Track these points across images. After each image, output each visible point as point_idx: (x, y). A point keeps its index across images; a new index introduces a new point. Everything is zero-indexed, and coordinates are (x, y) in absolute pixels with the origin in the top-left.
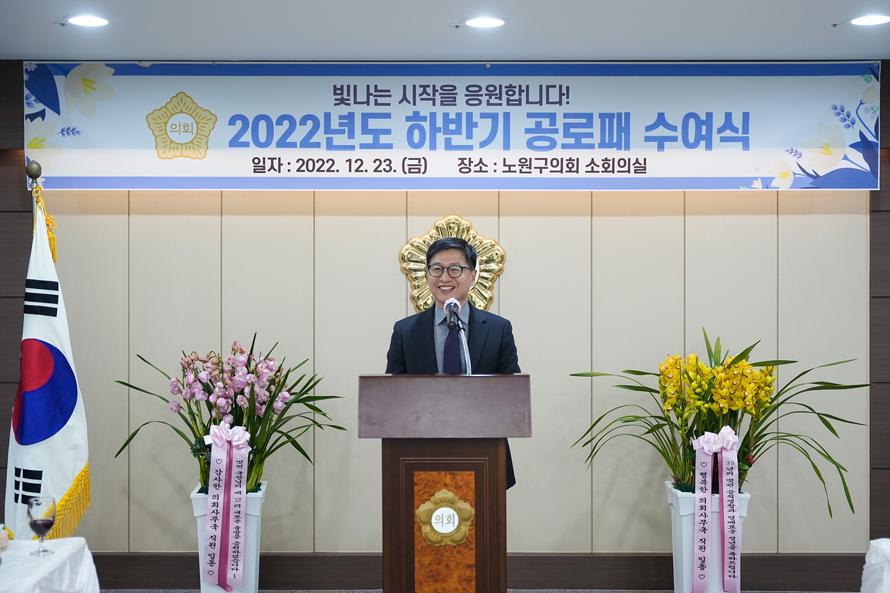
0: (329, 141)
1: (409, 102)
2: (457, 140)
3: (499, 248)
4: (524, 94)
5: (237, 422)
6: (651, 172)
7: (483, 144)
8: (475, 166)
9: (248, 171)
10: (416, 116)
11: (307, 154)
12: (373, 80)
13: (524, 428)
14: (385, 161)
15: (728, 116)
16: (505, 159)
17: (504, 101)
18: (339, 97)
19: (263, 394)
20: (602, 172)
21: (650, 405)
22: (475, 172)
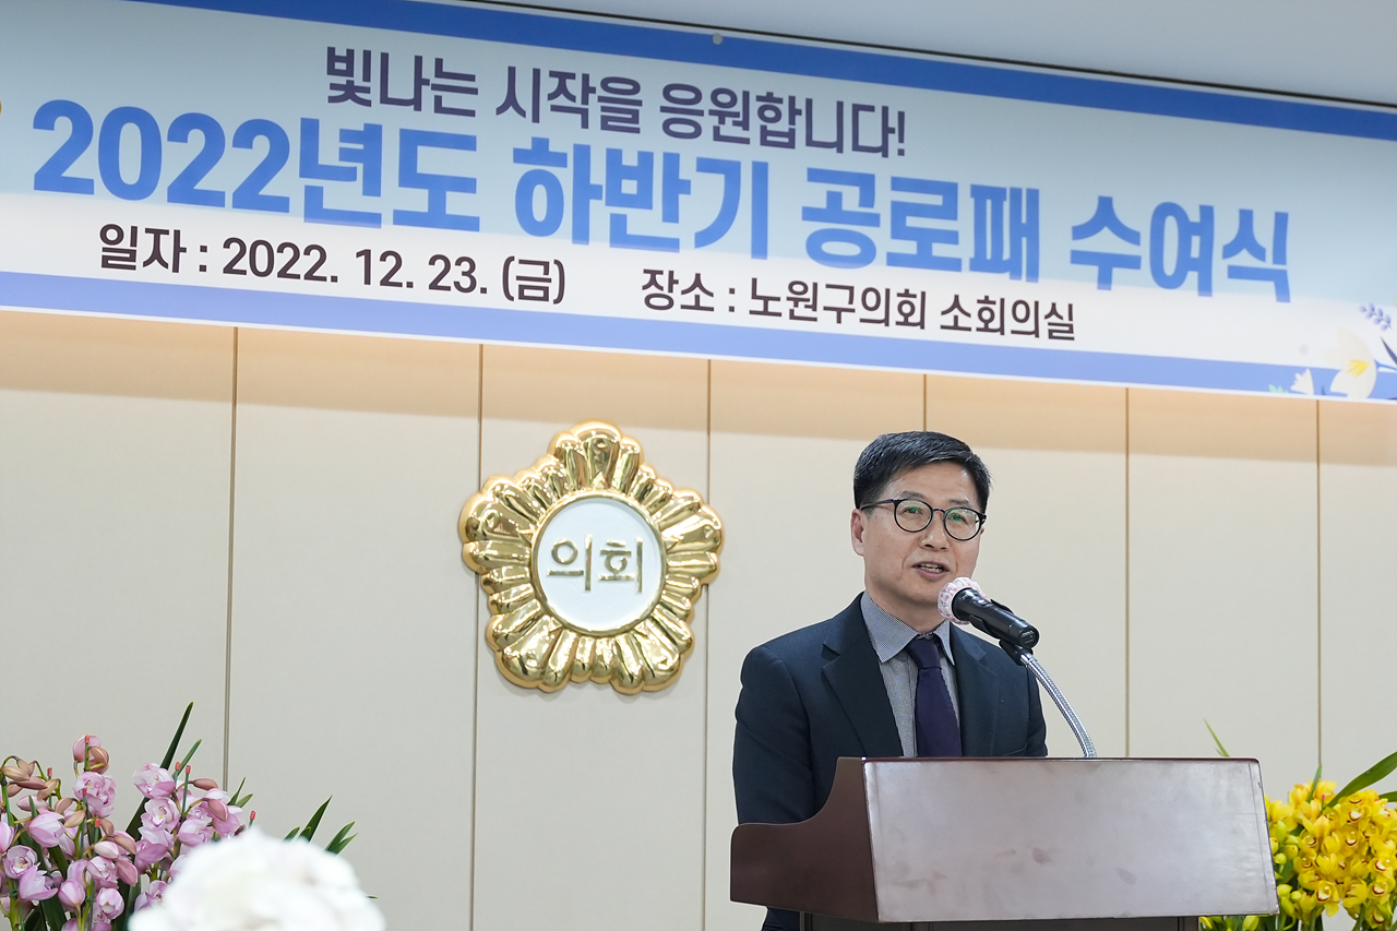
0: (313, 198)
1: (522, 113)
2: (643, 221)
3: (713, 514)
4: (801, 121)
7: (705, 238)
8: (684, 292)
9: (86, 260)
10: (539, 151)
11: (253, 225)
12: (430, 46)
14: (459, 262)
15: (1246, 217)
16: (754, 281)
17: (754, 133)
18: (342, 80)
20: (978, 329)
22: (683, 307)
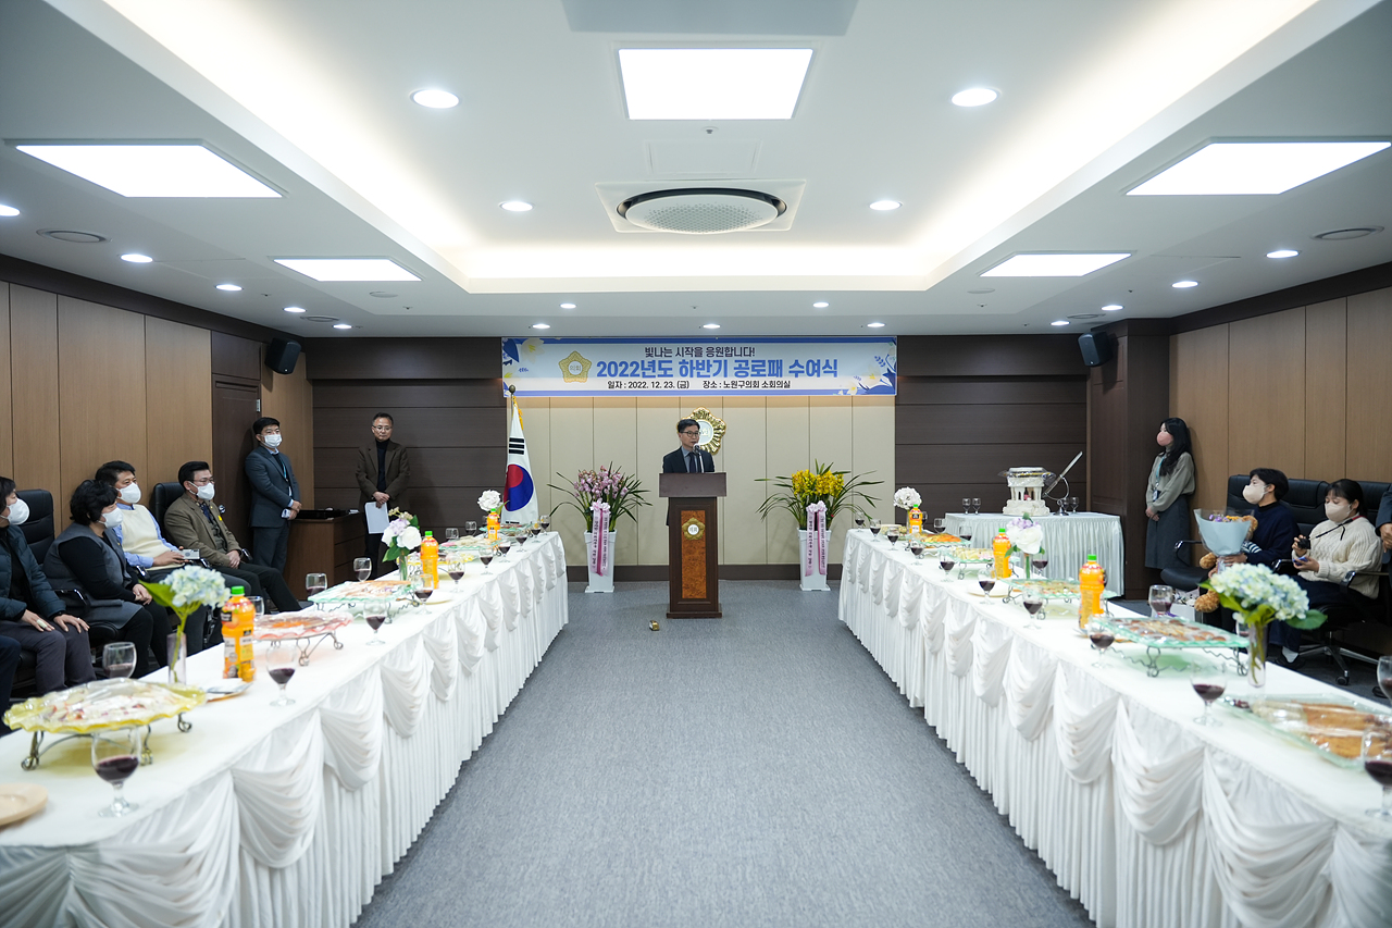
0: (644, 374)
1: (680, 355)
2: (702, 373)
3: (723, 423)
4: (733, 351)
5: (604, 501)
6: (791, 388)
7: (714, 375)
8: (711, 384)
9: (606, 387)
10: (684, 362)
11: (633, 379)
12: (663, 345)
13: (724, 493)
14: (669, 383)
15: (827, 361)
16: (725, 381)
17: (724, 354)
18: (648, 353)
19: (616, 489)
20: (770, 387)
21: (789, 492)
22: (711, 387)
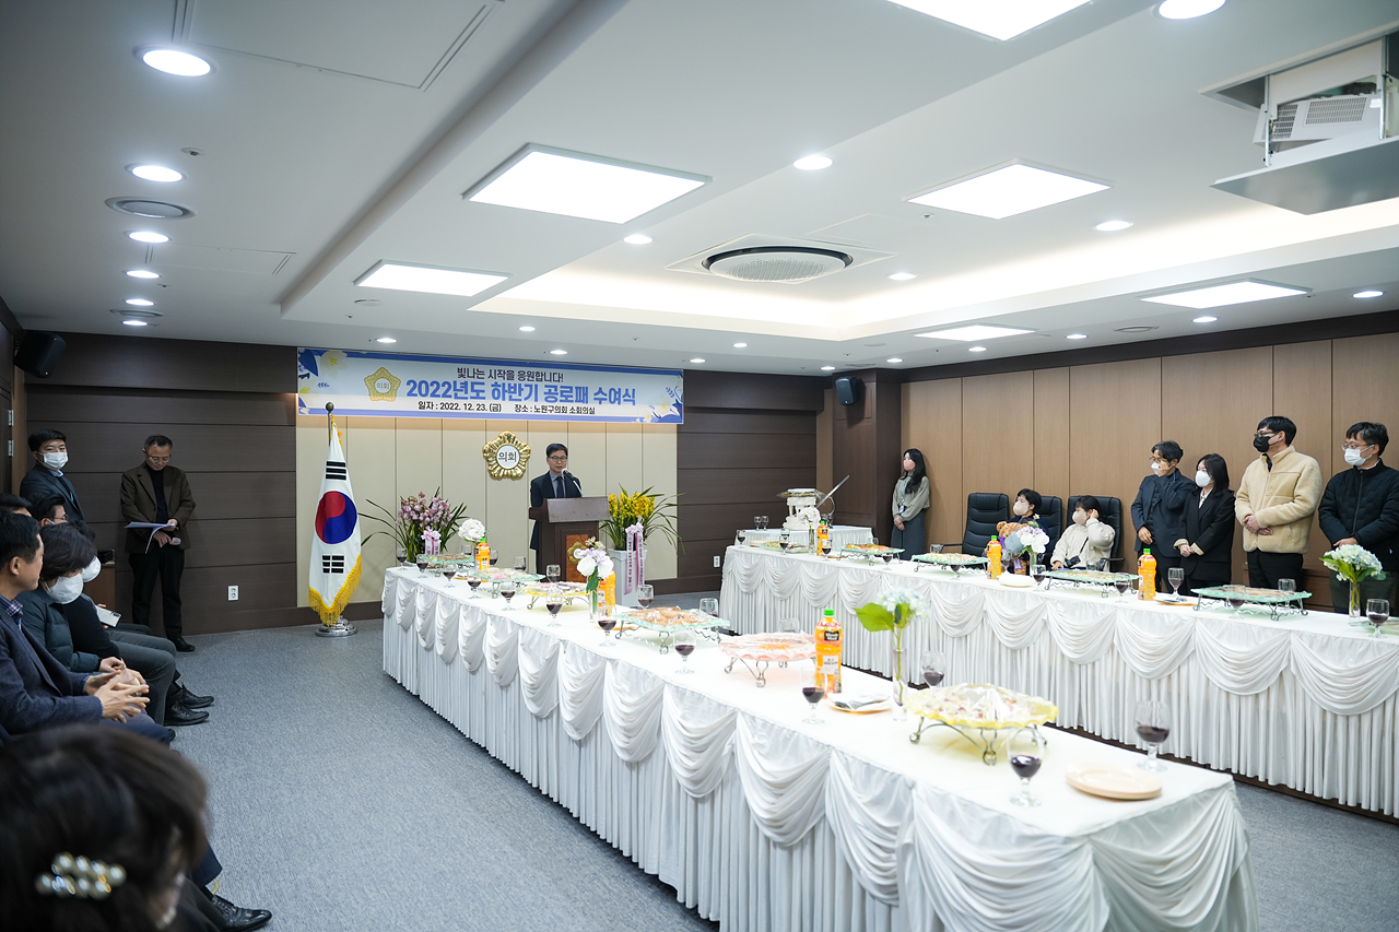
0: (456, 395)
1: (493, 378)
2: (514, 396)
4: (544, 376)
5: (433, 529)
6: (596, 415)
7: (526, 399)
8: (522, 408)
9: (416, 408)
10: (496, 384)
11: (445, 400)
12: (476, 367)
14: (482, 405)
15: (628, 390)
16: (535, 406)
17: (535, 379)
18: (461, 373)
20: (577, 413)
22: (522, 411)
